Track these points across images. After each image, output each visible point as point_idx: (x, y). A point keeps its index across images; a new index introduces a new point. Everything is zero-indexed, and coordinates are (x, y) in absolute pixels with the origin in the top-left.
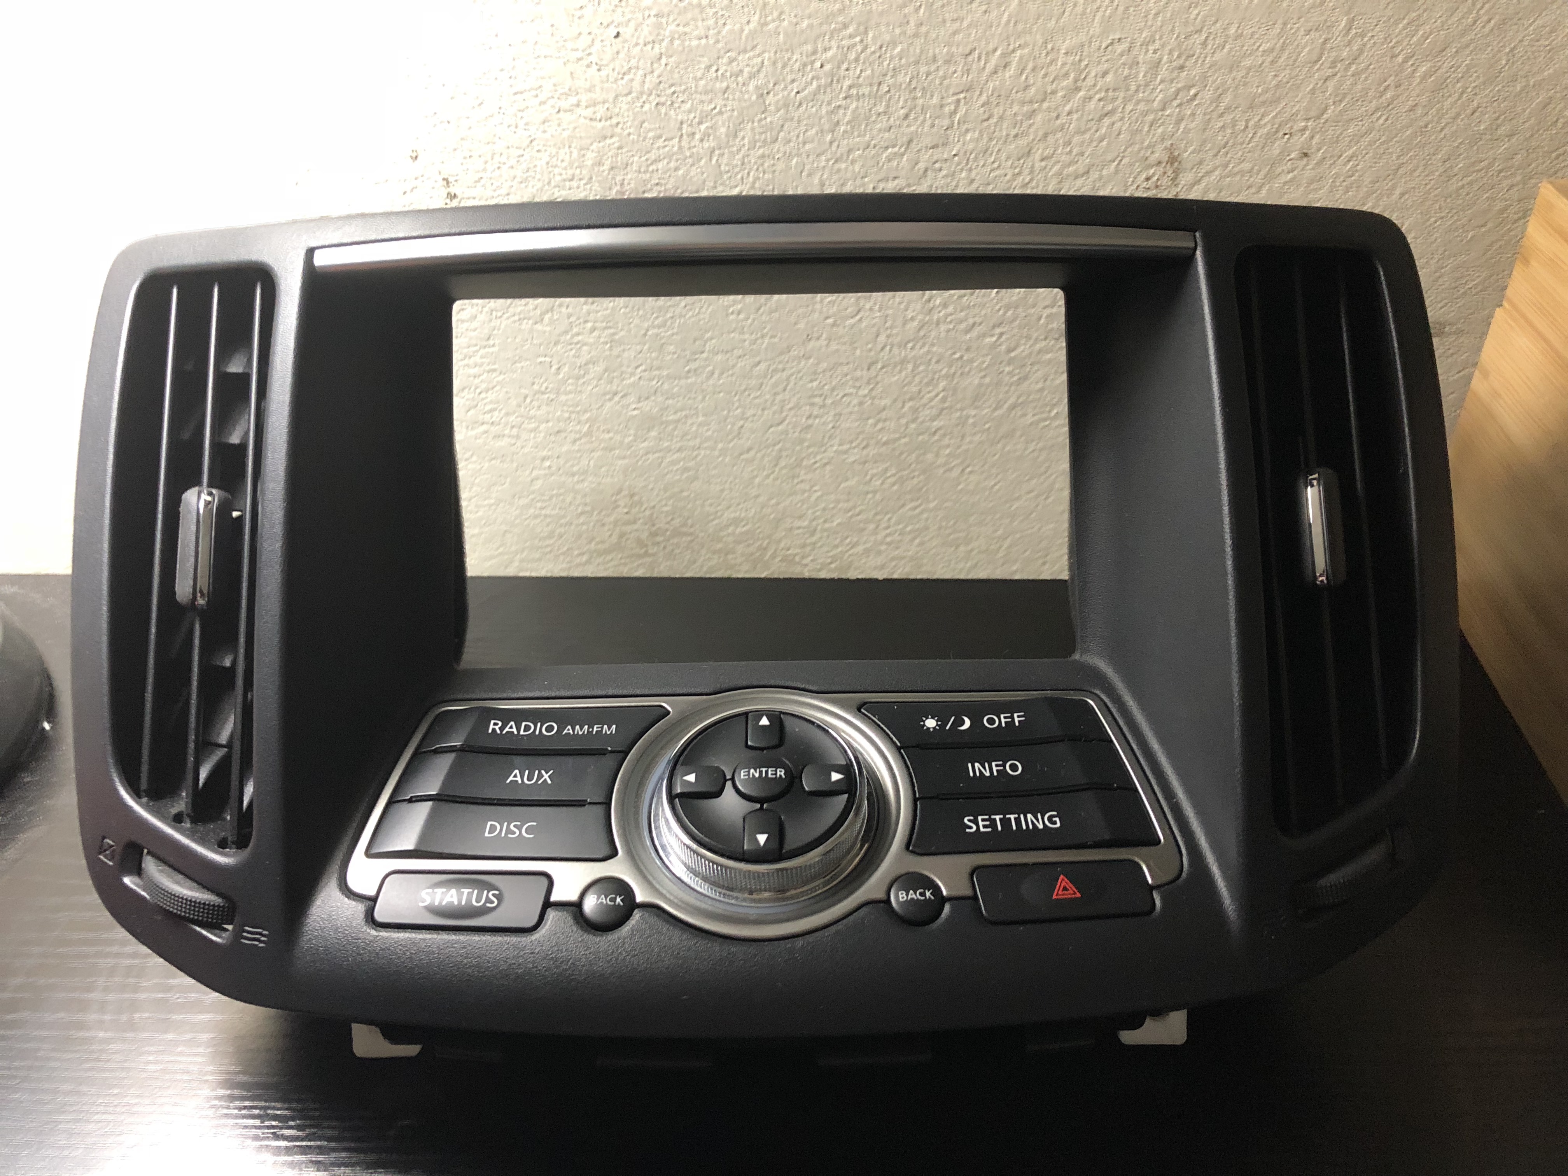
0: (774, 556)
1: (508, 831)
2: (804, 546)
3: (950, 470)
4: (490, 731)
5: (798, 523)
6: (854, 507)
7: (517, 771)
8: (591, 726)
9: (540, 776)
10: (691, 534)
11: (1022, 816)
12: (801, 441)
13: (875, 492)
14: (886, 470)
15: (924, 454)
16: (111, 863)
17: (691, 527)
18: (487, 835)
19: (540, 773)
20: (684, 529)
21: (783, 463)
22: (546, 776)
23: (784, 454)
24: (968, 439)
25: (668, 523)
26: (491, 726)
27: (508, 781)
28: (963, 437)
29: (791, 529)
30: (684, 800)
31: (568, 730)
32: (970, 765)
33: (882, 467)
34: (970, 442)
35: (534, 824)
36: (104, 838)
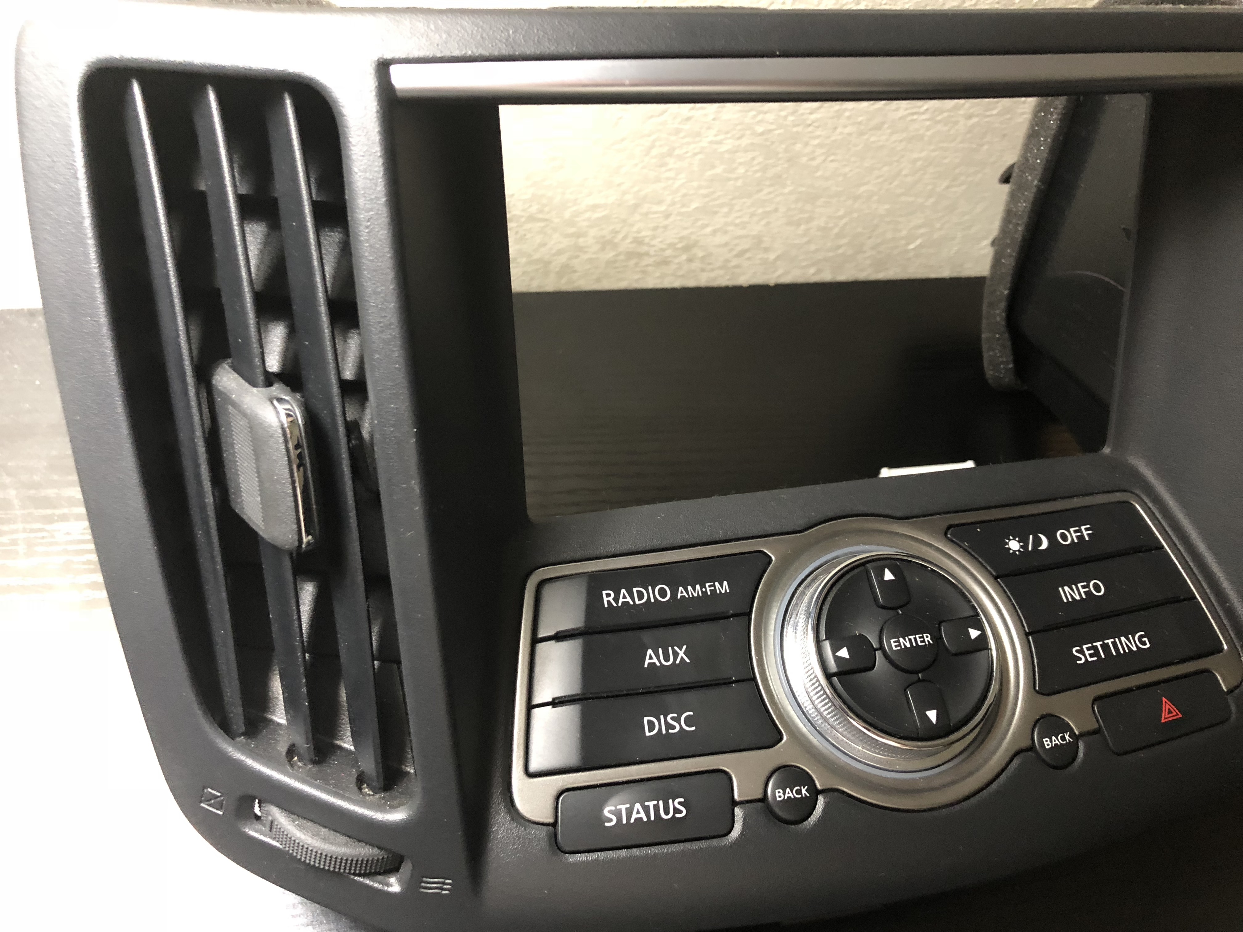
0: (625, 238)
1: (669, 726)
2: (655, 229)
3: (813, 159)
4: (606, 605)
5: (655, 208)
6: (713, 193)
7: (650, 652)
8: (703, 586)
9: (676, 654)
10: (546, 220)
11: (1117, 639)
12: (678, 131)
13: (737, 179)
14: (753, 159)
15: (794, 144)
16: (220, 813)
17: (548, 213)
18: (648, 734)
19: (674, 651)
20: (540, 216)
21: (654, 152)
22: (681, 654)
23: (657, 144)
24: (839, 130)
25: (524, 210)
26: (605, 599)
27: (646, 666)
28: (835, 128)
29: (647, 214)
30: (843, 677)
31: (681, 592)
32: (1060, 589)
33: (750, 155)
34: (841, 133)
35: (691, 713)
36: (204, 788)
